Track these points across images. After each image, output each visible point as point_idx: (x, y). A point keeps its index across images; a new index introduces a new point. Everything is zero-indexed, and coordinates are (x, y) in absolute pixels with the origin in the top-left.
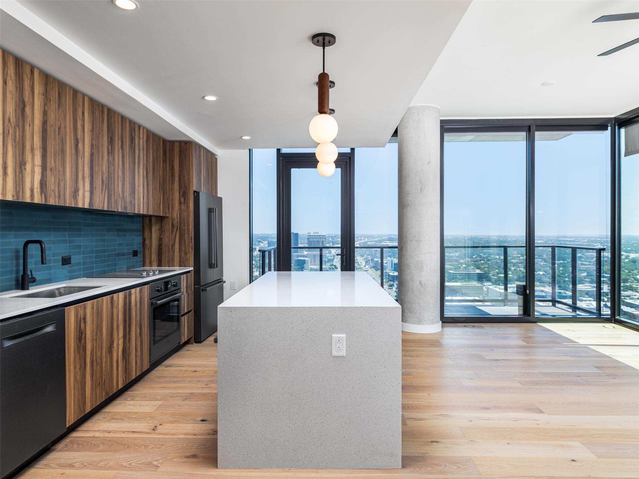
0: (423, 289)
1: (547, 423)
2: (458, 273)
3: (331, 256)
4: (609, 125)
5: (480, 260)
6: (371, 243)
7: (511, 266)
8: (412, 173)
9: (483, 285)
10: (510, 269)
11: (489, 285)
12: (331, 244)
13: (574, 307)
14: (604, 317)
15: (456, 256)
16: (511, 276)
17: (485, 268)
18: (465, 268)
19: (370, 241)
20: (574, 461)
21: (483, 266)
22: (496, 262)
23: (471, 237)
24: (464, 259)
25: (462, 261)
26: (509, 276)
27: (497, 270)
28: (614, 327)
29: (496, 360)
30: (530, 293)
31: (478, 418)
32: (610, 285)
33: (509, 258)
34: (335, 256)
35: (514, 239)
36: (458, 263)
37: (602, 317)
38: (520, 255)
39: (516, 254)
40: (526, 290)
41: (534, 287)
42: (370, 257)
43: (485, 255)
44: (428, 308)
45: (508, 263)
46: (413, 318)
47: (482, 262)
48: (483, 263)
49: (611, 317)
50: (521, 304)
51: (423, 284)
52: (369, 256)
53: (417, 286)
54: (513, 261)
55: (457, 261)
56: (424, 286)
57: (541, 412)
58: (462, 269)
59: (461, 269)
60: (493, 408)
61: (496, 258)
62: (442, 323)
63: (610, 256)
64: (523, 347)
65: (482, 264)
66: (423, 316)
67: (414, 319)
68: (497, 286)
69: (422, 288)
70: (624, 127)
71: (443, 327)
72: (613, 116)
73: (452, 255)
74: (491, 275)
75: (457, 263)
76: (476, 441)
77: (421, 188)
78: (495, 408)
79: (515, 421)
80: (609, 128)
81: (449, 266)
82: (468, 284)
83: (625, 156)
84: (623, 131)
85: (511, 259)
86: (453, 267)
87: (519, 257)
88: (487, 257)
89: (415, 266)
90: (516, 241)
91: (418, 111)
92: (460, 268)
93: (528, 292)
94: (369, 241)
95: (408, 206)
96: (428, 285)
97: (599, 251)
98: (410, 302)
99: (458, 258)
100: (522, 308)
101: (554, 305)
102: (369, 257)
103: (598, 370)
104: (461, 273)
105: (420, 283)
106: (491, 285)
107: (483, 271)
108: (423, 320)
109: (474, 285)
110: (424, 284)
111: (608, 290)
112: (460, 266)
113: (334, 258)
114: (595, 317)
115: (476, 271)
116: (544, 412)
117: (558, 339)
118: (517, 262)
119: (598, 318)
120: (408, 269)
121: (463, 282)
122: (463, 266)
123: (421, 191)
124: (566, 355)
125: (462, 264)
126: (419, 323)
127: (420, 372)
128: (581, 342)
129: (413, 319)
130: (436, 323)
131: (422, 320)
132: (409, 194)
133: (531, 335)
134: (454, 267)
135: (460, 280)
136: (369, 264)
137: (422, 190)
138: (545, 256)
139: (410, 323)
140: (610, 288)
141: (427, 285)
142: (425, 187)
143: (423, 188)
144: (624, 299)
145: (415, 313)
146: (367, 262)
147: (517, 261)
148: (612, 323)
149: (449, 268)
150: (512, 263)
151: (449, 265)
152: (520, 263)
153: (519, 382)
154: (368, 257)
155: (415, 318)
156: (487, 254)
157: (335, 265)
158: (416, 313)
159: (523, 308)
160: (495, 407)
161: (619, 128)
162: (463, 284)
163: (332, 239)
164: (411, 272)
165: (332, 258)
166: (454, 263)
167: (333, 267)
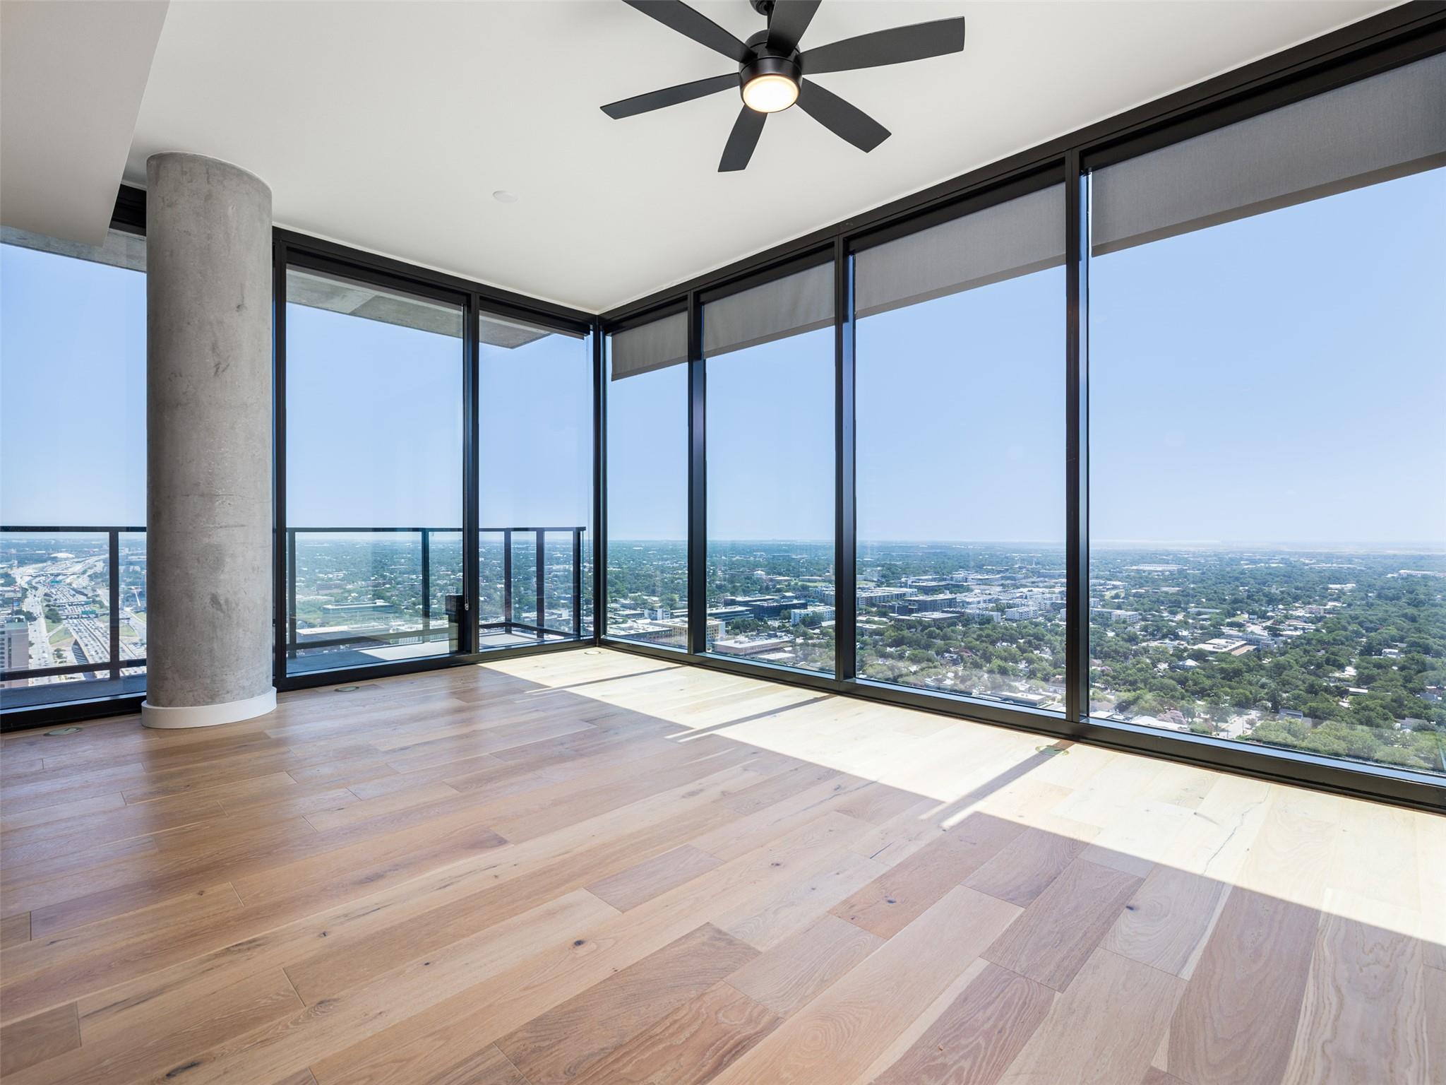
0: (222, 615)
1: (515, 865)
2: (342, 609)
3: (14, 591)
4: (591, 327)
5: (384, 584)
6: (139, 558)
7: (437, 591)
8: (189, 324)
9: (388, 625)
10: (435, 596)
11: (399, 625)
12: (16, 562)
13: (540, 629)
14: (584, 638)
15: (339, 577)
16: (436, 606)
17: (392, 596)
18: (356, 599)
19: (137, 555)
20: (579, 943)
21: (388, 594)
22: (412, 585)
23: (367, 544)
24: (353, 583)
25: (350, 587)
26: (433, 606)
27: (413, 599)
28: (600, 653)
29: (402, 749)
30: (470, 608)
31: (346, 916)
32: (572, 609)
33: (432, 578)
34: (27, 590)
35: (441, 546)
36: (342, 590)
37: (582, 638)
38: (450, 573)
39: (443, 571)
40: (464, 604)
41: (479, 596)
42: (136, 588)
43: (391, 573)
44: (237, 660)
45: (430, 585)
46: (190, 691)
47: (388, 586)
48: (389, 588)
49: (595, 638)
50: (455, 635)
51: (222, 602)
52: (134, 585)
53: (205, 608)
54: (439, 582)
55: (337, 586)
56: (224, 607)
57: (502, 842)
58: (351, 601)
59: (349, 601)
60: (390, 870)
61: (412, 579)
62: (278, 692)
63: (572, 569)
64: (459, 710)
65: (388, 590)
66: (222, 680)
67: (196, 693)
68: (413, 626)
69: (219, 612)
70: (610, 334)
71: (279, 701)
72: (597, 313)
73: (331, 576)
74: (403, 607)
75: (340, 591)
76: (335, 997)
77: (217, 366)
78: (397, 870)
79: (445, 887)
80: (591, 332)
81: (325, 597)
82: (361, 627)
83: (612, 381)
84: (609, 339)
85: (436, 580)
86: (333, 599)
87: (450, 575)
88: (396, 578)
89: (198, 560)
90: (443, 549)
91: (208, 173)
92: (346, 598)
93: (467, 606)
94: (132, 555)
95: (178, 405)
96: (237, 605)
97: (578, 532)
98: (184, 650)
99: (343, 582)
100: (455, 642)
101: (509, 632)
102: (133, 587)
103: (590, 725)
104: (348, 609)
105: (215, 600)
106: (403, 625)
107: (389, 602)
108: (220, 693)
109: (373, 626)
110: (227, 601)
111: (570, 616)
112: (346, 595)
113: (25, 596)
114: (572, 640)
115: (375, 603)
116: (508, 839)
117: (517, 687)
118: (446, 584)
119: (577, 641)
120: (177, 567)
121: (351, 624)
122: (353, 595)
123: (217, 371)
124: (537, 710)
125: (350, 592)
126: (210, 700)
127: (188, 829)
128: (554, 684)
129: (191, 694)
130: (259, 694)
131: (218, 691)
132: (181, 376)
133: (472, 686)
134: (335, 598)
135: (347, 620)
136: (133, 603)
137: (221, 370)
138: (487, 572)
139: (184, 705)
140: (572, 613)
141: (234, 605)
142: (228, 366)
143: (222, 366)
144: (588, 627)
145: (198, 677)
146: (127, 601)
147: (445, 581)
148: (596, 646)
149: (324, 601)
150: (438, 585)
151: (326, 595)
152: (450, 585)
153: (453, 787)
154: (131, 589)
155: (196, 690)
156: (396, 572)
157: (28, 612)
158: (200, 677)
159: (459, 643)
160: (396, 867)
161: (605, 335)
162: (353, 628)
163: (17, 551)
164: (187, 574)
165: (19, 595)
166: (335, 591)
167: (22, 617)
